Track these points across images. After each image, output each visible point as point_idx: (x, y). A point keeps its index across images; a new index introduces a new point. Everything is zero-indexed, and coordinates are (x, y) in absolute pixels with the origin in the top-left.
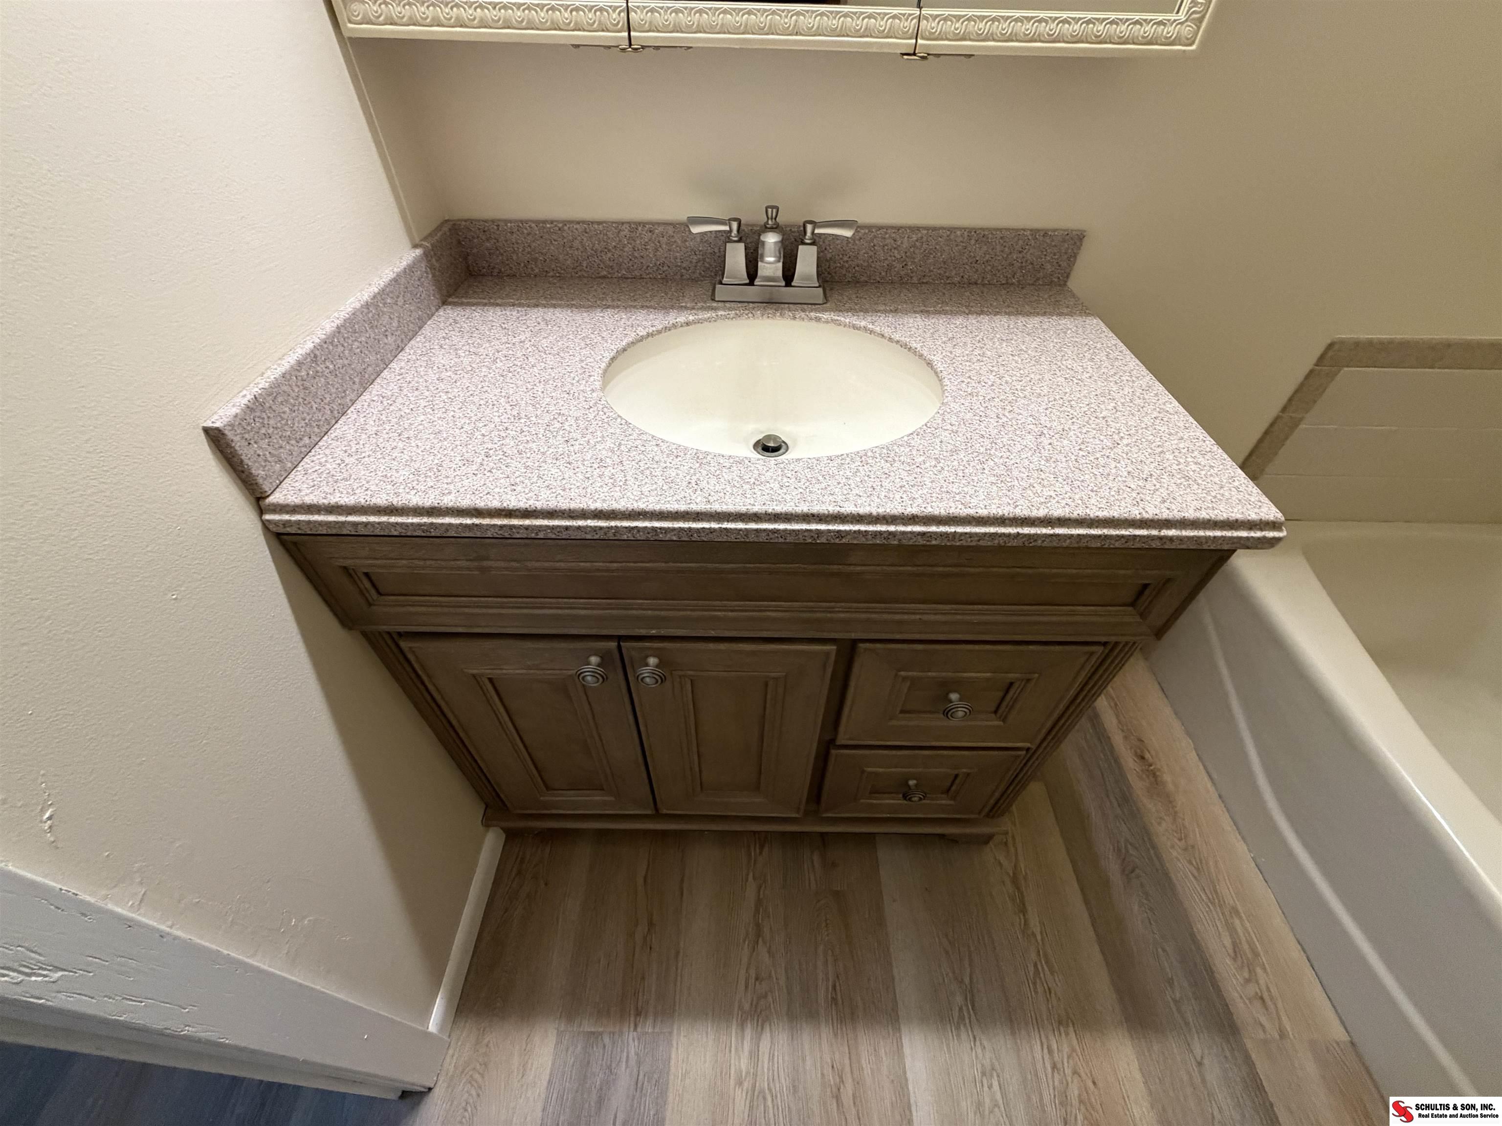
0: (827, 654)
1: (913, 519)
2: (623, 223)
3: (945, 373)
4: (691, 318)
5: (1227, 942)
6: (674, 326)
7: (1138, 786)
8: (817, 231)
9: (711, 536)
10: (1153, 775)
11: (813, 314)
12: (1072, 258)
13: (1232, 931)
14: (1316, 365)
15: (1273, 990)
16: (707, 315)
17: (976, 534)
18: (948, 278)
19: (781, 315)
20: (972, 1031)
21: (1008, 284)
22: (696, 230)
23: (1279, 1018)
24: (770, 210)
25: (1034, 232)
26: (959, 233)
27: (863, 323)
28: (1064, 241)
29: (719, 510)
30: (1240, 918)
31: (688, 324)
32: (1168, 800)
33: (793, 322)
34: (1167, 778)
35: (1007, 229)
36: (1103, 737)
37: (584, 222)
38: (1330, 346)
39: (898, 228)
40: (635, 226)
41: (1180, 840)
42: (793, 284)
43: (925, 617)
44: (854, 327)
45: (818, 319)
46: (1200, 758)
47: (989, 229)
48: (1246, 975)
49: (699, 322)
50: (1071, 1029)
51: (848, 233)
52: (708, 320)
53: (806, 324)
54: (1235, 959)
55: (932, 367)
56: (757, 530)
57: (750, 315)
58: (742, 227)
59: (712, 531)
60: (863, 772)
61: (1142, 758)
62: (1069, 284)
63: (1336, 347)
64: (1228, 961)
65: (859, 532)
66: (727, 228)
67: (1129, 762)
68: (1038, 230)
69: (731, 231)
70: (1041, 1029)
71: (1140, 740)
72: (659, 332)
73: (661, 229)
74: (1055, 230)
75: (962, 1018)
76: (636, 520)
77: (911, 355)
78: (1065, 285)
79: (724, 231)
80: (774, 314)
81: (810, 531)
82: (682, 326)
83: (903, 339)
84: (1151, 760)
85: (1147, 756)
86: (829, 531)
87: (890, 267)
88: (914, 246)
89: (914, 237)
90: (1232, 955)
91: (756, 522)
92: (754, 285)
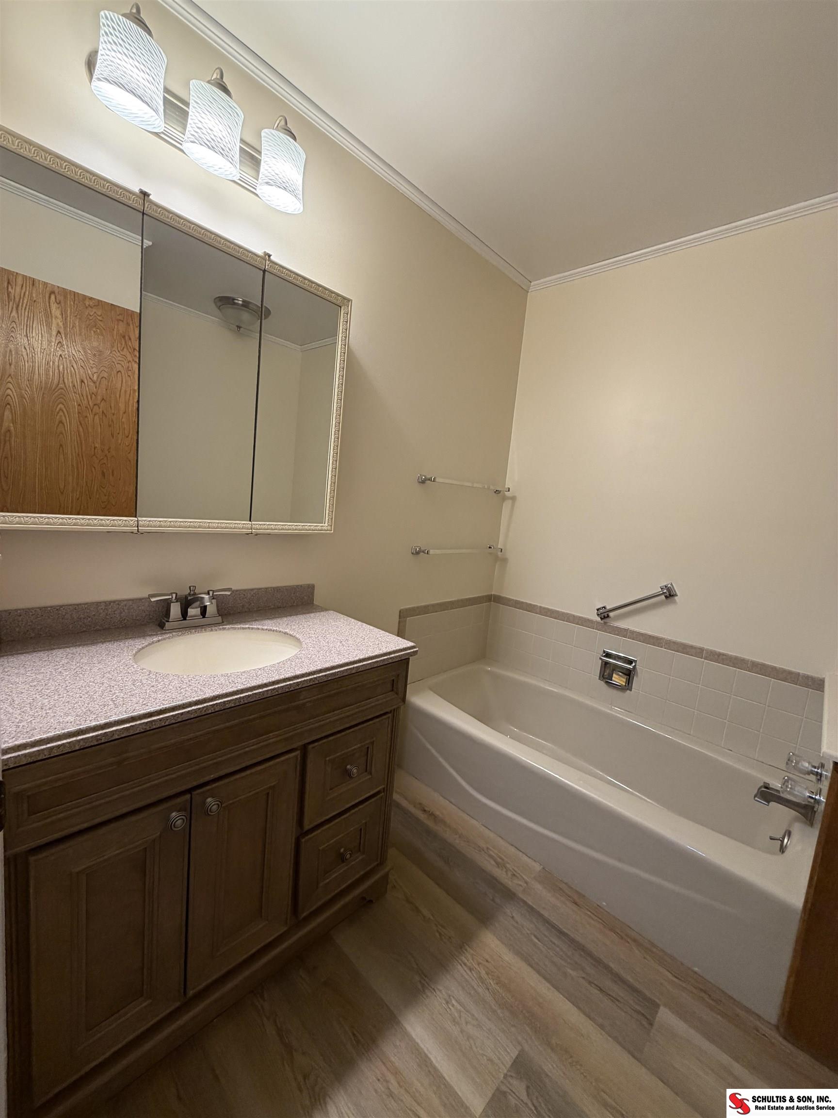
0: (296, 757)
1: (321, 671)
2: (100, 603)
3: (295, 634)
4: (160, 638)
5: (493, 863)
6: (153, 643)
7: (430, 823)
8: (215, 594)
9: (249, 699)
10: (432, 815)
11: (221, 627)
12: (313, 594)
13: (491, 856)
14: (399, 618)
15: (516, 869)
16: (168, 636)
17: (342, 671)
18: (269, 607)
19: (205, 630)
20: (431, 987)
21: (292, 606)
22: (153, 600)
23: (523, 879)
24: (192, 588)
25: (297, 586)
26: (270, 589)
27: (247, 626)
28: (309, 588)
29: (251, 686)
30: (491, 850)
31: (159, 641)
32: (443, 822)
33: (211, 633)
34: (438, 813)
35: (287, 586)
36: (406, 812)
37: (74, 605)
38: (400, 611)
39: (245, 590)
40: (108, 603)
41: (456, 835)
42: (206, 616)
43: (332, 719)
44: (243, 628)
45: (224, 629)
46: (445, 798)
47: (281, 587)
48: (505, 870)
49: (164, 639)
50: (467, 947)
51: (229, 593)
52: (169, 638)
53: (222, 632)
54: (498, 867)
55: (287, 634)
56: (267, 691)
57: (189, 632)
58: (177, 597)
59: (249, 696)
60: (319, 850)
61: (425, 811)
62: (314, 602)
63: (402, 612)
64: (497, 869)
65: (305, 680)
66: (171, 597)
67: (422, 816)
68: (298, 586)
69: (172, 597)
70: (457, 958)
71: (420, 804)
72: (147, 646)
73: (125, 603)
74: (304, 585)
75: (423, 986)
76: (215, 700)
77: (275, 633)
78: (313, 603)
79: (169, 599)
80: (202, 631)
81: (288, 685)
82: (156, 642)
83: (268, 628)
84: (429, 810)
85: (426, 809)
86: (294, 683)
87: (243, 606)
88: (253, 596)
89: (252, 593)
90: (497, 866)
91: (266, 687)
92: (186, 620)
